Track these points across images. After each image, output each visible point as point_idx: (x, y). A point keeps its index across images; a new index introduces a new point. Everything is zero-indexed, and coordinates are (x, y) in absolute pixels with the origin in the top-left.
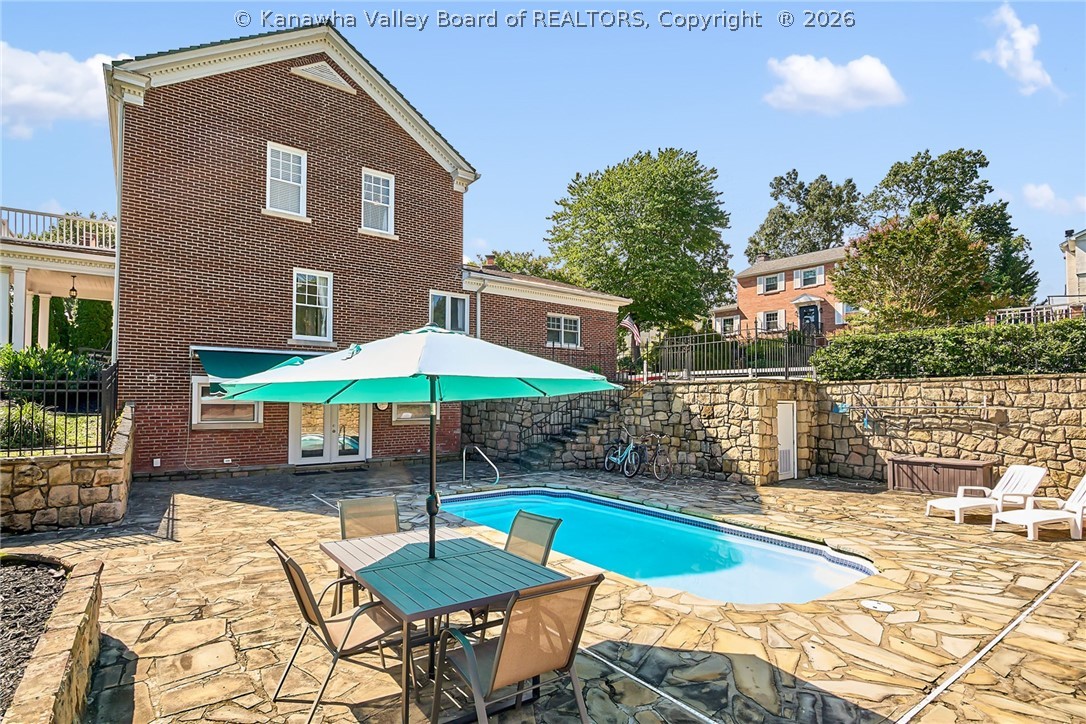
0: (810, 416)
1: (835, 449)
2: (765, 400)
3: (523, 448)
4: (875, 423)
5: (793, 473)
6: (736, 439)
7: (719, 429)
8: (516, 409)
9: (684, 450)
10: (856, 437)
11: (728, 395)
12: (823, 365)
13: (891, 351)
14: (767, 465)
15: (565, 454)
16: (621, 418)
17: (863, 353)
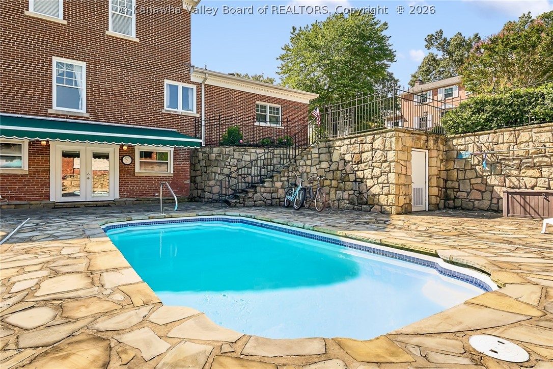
0: (439, 163)
1: (459, 188)
2: (401, 146)
3: (230, 193)
4: (492, 165)
5: (425, 206)
6: (378, 178)
7: (365, 171)
8: (225, 165)
9: (340, 189)
10: (477, 177)
11: (372, 144)
12: (451, 122)
13: (506, 106)
14: (402, 198)
15: (256, 195)
16: (297, 168)
17: (483, 110)
